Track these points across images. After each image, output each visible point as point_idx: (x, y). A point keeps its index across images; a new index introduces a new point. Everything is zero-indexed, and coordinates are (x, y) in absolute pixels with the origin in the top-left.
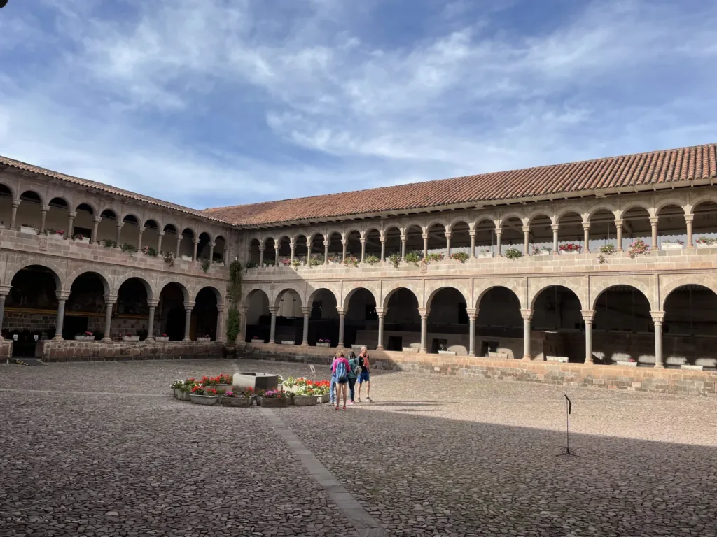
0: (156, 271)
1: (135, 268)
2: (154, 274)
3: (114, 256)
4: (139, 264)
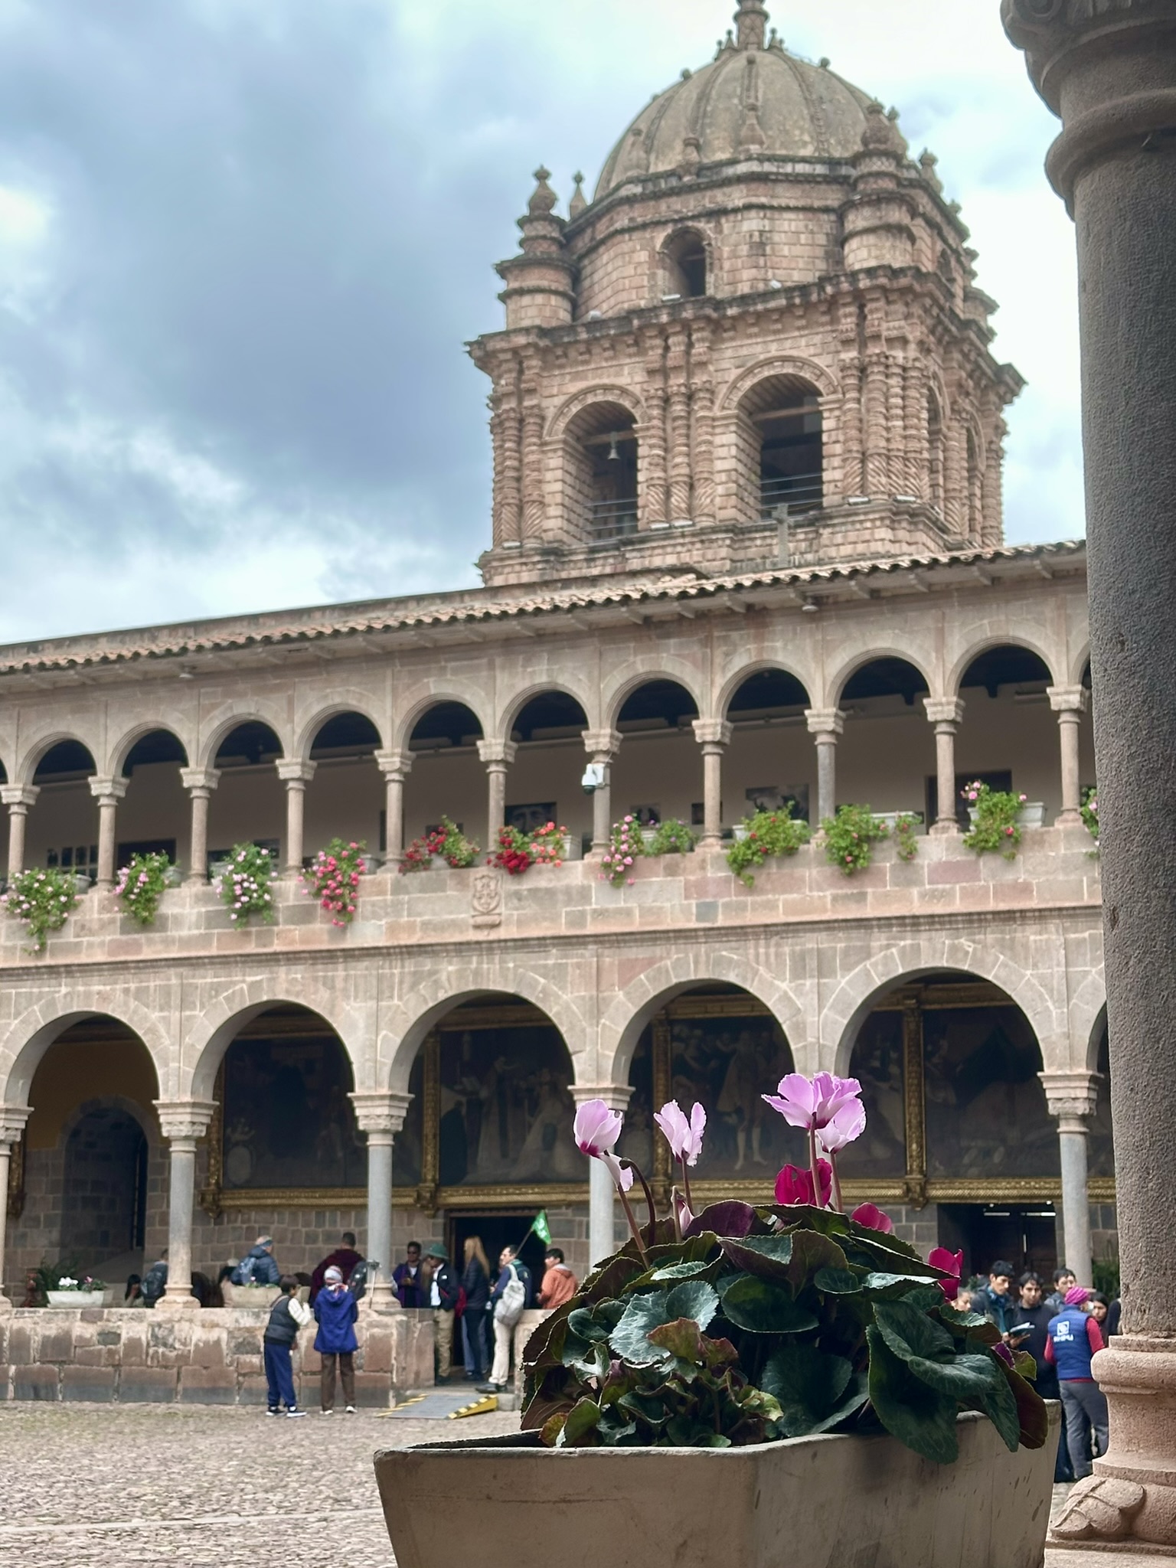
0: (1042, 915)
1: (913, 923)
2: (1032, 935)
3: (795, 885)
4: (933, 896)
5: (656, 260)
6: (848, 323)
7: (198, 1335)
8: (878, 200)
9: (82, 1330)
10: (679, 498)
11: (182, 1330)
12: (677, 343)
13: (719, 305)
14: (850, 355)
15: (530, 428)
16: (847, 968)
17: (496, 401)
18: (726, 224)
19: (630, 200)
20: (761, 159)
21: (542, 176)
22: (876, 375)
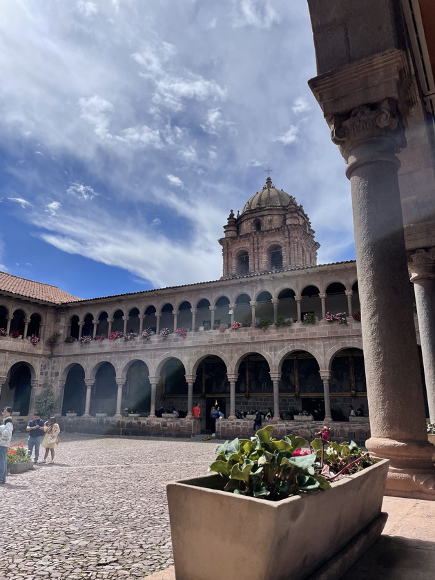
0: (318, 339)
5: (252, 224)
6: (287, 234)
7: (155, 423)
8: (292, 212)
9: (134, 421)
10: (256, 266)
11: (153, 422)
12: (256, 239)
13: (263, 232)
14: (287, 240)
15: (229, 255)
16: (280, 350)
17: (223, 250)
18: (264, 218)
19: (247, 214)
20: (271, 206)
21: (232, 211)
22: (292, 244)
